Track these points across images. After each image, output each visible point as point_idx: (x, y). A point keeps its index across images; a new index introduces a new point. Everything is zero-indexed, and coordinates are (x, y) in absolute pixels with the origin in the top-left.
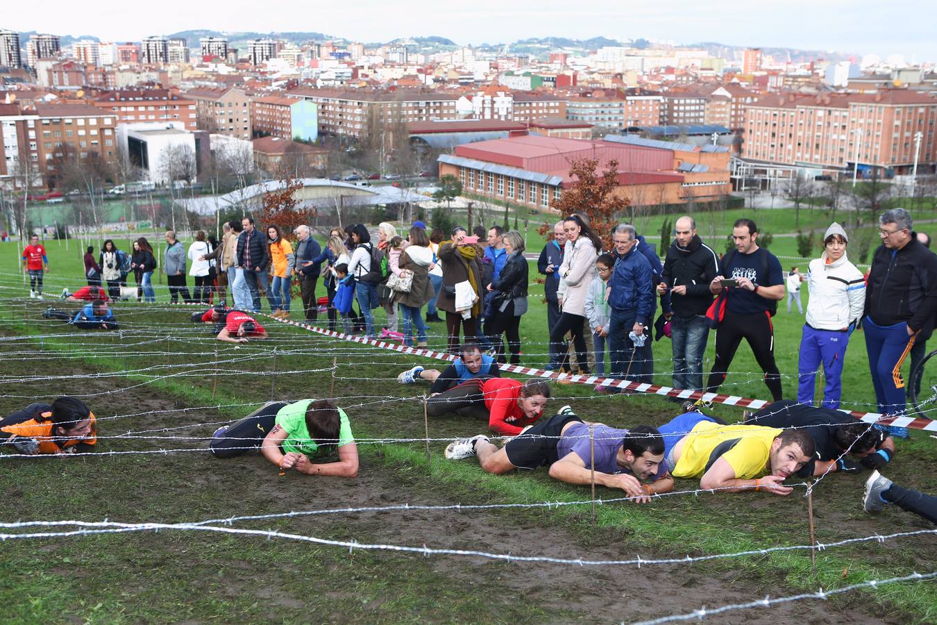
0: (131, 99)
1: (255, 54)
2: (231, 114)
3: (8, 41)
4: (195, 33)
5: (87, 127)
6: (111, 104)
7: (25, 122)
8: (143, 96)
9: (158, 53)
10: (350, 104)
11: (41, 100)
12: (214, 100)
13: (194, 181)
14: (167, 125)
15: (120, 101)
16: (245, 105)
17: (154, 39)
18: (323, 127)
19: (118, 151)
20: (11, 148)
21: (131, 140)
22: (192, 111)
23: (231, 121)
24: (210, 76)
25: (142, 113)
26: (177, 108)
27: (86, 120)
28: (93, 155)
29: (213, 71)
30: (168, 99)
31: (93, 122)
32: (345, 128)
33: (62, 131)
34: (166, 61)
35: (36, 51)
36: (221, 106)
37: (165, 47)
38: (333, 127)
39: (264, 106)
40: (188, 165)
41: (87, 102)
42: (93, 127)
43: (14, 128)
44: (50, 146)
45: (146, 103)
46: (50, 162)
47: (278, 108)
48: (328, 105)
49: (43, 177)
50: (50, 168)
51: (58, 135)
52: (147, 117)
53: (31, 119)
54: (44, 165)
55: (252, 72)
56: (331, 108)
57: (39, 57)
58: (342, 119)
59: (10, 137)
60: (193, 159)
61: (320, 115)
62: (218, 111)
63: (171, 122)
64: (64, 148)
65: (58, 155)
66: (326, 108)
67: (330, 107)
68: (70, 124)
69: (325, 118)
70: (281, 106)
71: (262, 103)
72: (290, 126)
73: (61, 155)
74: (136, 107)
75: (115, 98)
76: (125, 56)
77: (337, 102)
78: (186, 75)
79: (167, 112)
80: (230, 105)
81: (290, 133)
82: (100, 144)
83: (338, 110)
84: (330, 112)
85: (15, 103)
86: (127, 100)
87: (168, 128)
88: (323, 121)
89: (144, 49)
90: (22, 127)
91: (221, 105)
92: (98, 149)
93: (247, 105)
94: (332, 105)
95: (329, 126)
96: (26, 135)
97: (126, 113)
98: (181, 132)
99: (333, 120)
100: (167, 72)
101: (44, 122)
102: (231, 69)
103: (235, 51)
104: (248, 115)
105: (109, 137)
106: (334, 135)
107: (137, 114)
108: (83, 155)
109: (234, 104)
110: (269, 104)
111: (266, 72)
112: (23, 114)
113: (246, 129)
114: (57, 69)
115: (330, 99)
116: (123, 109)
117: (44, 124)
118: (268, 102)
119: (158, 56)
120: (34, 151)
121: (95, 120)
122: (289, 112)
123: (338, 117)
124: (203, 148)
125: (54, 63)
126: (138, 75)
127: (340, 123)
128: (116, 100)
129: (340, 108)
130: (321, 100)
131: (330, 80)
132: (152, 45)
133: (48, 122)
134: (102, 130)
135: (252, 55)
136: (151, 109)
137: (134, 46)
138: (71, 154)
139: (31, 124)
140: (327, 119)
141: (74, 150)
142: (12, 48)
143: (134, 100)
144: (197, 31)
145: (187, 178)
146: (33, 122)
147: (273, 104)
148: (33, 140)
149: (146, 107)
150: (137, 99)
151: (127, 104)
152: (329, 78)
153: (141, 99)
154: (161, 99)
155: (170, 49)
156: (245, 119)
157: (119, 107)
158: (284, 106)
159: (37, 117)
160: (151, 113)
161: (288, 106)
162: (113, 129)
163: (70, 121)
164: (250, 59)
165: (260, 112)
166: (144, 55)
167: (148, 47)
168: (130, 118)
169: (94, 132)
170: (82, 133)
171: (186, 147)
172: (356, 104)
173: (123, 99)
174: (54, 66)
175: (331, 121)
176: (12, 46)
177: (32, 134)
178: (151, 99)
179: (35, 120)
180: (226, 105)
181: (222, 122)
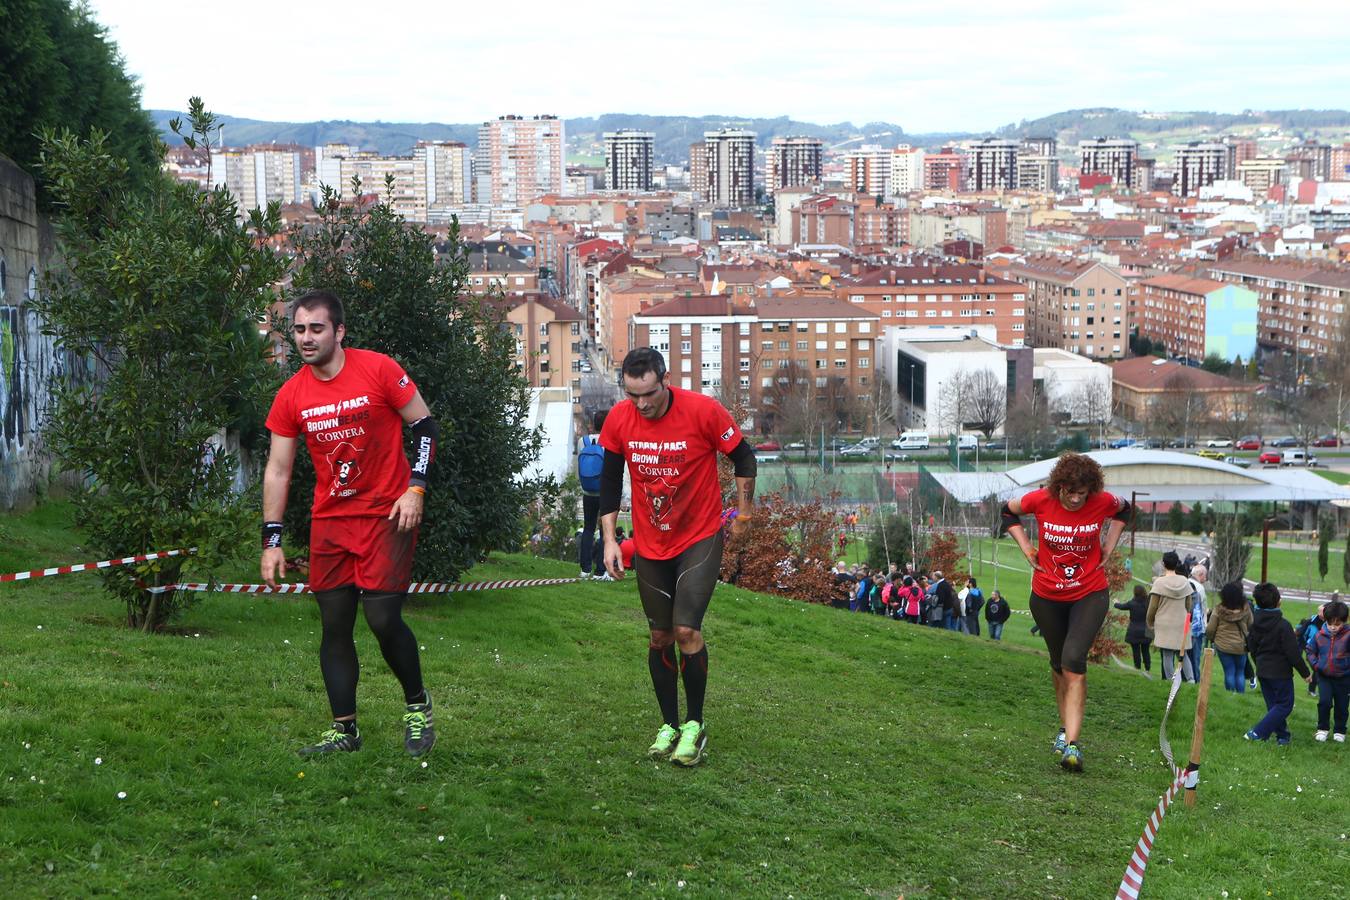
0: (915, 281)
1: (1185, 171)
2: (1091, 308)
3: (736, 149)
4: (1086, 116)
5: (830, 337)
6: (878, 290)
7: (736, 325)
8: (935, 277)
9: (997, 171)
10: (1325, 293)
11: (765, 286)
12: (1062, 282)
13: (999, 432)
14: (967, 331)
15: (896, 284)
16: (1119, 292)
17: (992, 143)
18: (1273, 335)
19: (879, 376)
20: (711, 366)
21: (903, 357)
22: (1018, 305)
23: (1090, 321)
24: (1079, 224)
25: (931, 306)
26: (993, 299)
27: (831, 325)
28: (836, 383)
29: (1090, 213)
30: (978, 282)
31: (841, 328)
32: (1314, 339)
33: (791, 342)
34: (1011, 185)
35: (780, 167)
36: (1073, 295)
37: (1012, 159)
38: (1292, 336)
39: (1159, 293)
40: (990, 405)
41: (835, 294)
42: (840, 337)
43: (718, 336)
44: (770, 365)
45: (939, 289)
46: (768, 391)
47: (1185, 298)
48: (1285, 292)
49: (755, 416)
50: (767, 401)
51: (785, 348)
52: (939, 313)
53: (745, 322)
54: (758, 396)
55: (1166, 213)
56: (1289, 300)
57: (785, 183)
58: (1310, 322)
59: (711, 349)
60: (1000, 397)
61: (1269, 311)
62: (1069, 302)
63: (974, 327)
64: (791, 370)
65: (780, 380)
66: (1281, 299)
67: (1288, 297)
68: (804, 330)
69: (1277, 317)
70: (1190, 294)
71: (1155, 287)
72: (1203, 332)
73: (785, 380)
74: (922, 296)
75: (889, 280)
76: (938, 177)
77: (1302, 289)
78: (1037, 220)
79: (973, 306)
80: (1091, 292)
81: (1202, 346)
82: (848, 365)
83: (1303, 303)
84: (1287, 308)
85: (724, 296)
86: (908, 283)
87: (968, 338)
88: (1273, 324)
89: (972, 163)
90: (731, 334)
91: (1074, 293)
92: (844, 373)
93: (1123, 293)
94: (1291, 293)
95: (1284, 333)
96: (736, 347)
97: (905, 306)
98: (988, 346)
99: (1292, 321)
100: (1005, 211)
101: (765, 326)
102: (1123, 208)
103: (1150, 163)
104: (1124, 311)
105: (864, 354)
106: (1291, 350)
107: (922, 307)
108: (821, 382)
109: (1098, 291)
110: (1169, 290)
111: (1194, 215)
112: (733, 315)
113: (1117, 336)
114: (808, 210)
115: (1289, 284)
116: (900, 299)
117: (764, 330)
118: (1167, 286)
119: (997, 176)
120: (745, 373)
121: (844, 325)
122: (1204, 306)
123: (1301, 317)
124: (1019, 376)
125: (806, 197)
126: (948, 222)
127: (1305, 329)
128: (889, 284)
129: (1307, 300)
130: (1272, 284)
131: (1302, 240)
132: (987, 154)
133: (770, 326)
134: (854, 341)
135: (1180, 172)
136: (948, 299)
137: (954, 156)
138: (800, 381)
139: (745, 329)
140: (1282, 319)
141: (805, 374)
142: (740, 162)
143: (920, 284)
144: (1091, 111)
145: (987, 427)
146: (747, 327)
147: (1175, 291)
148: (744, 355)
149: (939, 296)
150: (925, 281)
151: (908, 290)
152: (1299, 236)
153: (932, 281)
154: (966, 283)
155: (1021, 160)
156: (1117, 319)
157: (894, 296)
158: (1195, 295)
159: (755, 319)
160: (947, 306)
161: (1201, 296)
162: (872, 341)
163: (805, 326)
164: (1175, 179)
165: (1152, 303)
166: (971, 174)
167: (979, 158)
168: (910, 314)
169: (841, 345)
170: (822, 345)
171: (989, 375)
172: (1336, 294)
173: (901, 282)
174: (804, 203)
175: (1287, 325)
176: (740, 159)
177: (745, 346)
178: (948, 281)
179: (751, 323)
180: (1084, 293)
181: (1075, 323)
